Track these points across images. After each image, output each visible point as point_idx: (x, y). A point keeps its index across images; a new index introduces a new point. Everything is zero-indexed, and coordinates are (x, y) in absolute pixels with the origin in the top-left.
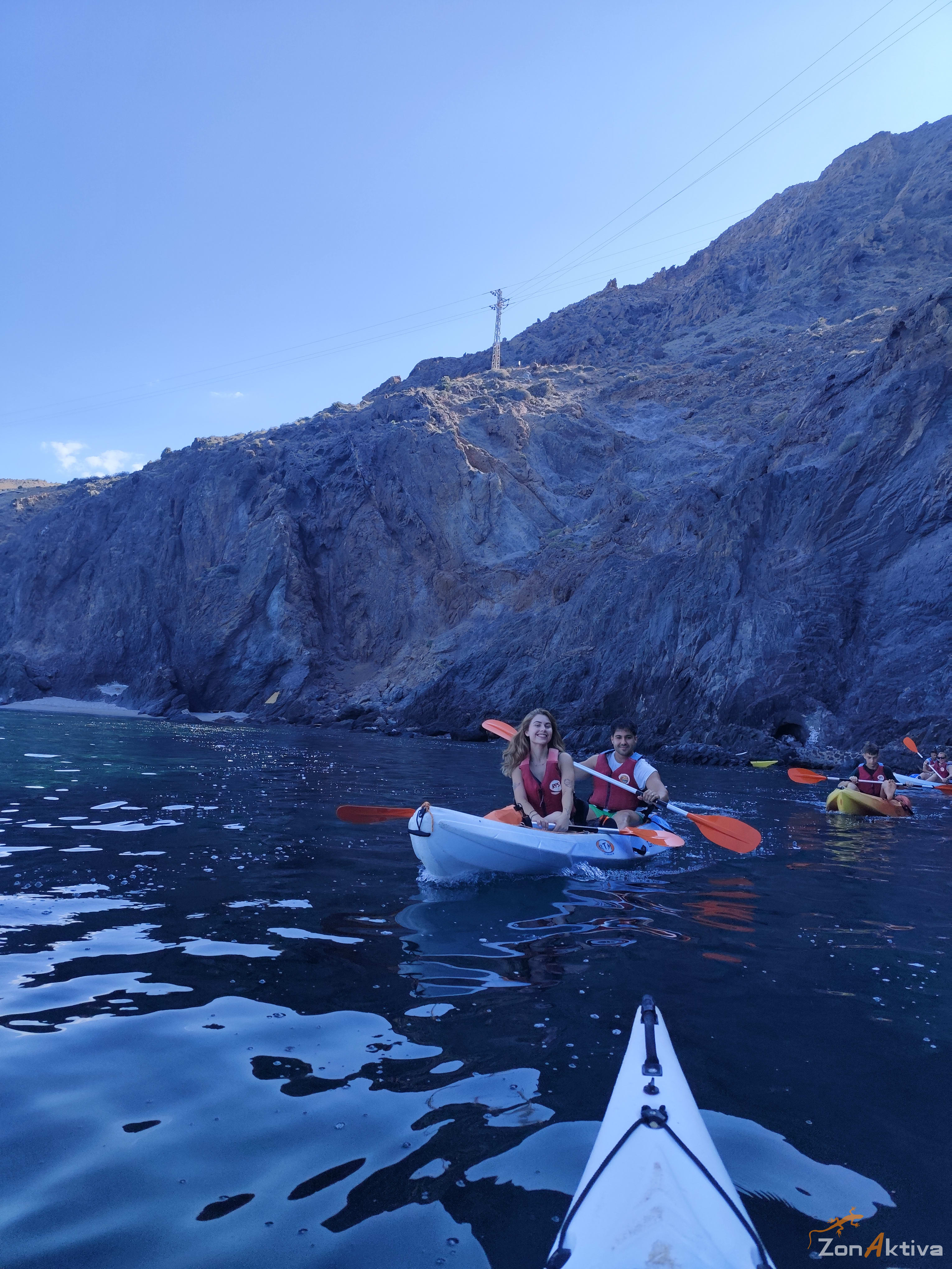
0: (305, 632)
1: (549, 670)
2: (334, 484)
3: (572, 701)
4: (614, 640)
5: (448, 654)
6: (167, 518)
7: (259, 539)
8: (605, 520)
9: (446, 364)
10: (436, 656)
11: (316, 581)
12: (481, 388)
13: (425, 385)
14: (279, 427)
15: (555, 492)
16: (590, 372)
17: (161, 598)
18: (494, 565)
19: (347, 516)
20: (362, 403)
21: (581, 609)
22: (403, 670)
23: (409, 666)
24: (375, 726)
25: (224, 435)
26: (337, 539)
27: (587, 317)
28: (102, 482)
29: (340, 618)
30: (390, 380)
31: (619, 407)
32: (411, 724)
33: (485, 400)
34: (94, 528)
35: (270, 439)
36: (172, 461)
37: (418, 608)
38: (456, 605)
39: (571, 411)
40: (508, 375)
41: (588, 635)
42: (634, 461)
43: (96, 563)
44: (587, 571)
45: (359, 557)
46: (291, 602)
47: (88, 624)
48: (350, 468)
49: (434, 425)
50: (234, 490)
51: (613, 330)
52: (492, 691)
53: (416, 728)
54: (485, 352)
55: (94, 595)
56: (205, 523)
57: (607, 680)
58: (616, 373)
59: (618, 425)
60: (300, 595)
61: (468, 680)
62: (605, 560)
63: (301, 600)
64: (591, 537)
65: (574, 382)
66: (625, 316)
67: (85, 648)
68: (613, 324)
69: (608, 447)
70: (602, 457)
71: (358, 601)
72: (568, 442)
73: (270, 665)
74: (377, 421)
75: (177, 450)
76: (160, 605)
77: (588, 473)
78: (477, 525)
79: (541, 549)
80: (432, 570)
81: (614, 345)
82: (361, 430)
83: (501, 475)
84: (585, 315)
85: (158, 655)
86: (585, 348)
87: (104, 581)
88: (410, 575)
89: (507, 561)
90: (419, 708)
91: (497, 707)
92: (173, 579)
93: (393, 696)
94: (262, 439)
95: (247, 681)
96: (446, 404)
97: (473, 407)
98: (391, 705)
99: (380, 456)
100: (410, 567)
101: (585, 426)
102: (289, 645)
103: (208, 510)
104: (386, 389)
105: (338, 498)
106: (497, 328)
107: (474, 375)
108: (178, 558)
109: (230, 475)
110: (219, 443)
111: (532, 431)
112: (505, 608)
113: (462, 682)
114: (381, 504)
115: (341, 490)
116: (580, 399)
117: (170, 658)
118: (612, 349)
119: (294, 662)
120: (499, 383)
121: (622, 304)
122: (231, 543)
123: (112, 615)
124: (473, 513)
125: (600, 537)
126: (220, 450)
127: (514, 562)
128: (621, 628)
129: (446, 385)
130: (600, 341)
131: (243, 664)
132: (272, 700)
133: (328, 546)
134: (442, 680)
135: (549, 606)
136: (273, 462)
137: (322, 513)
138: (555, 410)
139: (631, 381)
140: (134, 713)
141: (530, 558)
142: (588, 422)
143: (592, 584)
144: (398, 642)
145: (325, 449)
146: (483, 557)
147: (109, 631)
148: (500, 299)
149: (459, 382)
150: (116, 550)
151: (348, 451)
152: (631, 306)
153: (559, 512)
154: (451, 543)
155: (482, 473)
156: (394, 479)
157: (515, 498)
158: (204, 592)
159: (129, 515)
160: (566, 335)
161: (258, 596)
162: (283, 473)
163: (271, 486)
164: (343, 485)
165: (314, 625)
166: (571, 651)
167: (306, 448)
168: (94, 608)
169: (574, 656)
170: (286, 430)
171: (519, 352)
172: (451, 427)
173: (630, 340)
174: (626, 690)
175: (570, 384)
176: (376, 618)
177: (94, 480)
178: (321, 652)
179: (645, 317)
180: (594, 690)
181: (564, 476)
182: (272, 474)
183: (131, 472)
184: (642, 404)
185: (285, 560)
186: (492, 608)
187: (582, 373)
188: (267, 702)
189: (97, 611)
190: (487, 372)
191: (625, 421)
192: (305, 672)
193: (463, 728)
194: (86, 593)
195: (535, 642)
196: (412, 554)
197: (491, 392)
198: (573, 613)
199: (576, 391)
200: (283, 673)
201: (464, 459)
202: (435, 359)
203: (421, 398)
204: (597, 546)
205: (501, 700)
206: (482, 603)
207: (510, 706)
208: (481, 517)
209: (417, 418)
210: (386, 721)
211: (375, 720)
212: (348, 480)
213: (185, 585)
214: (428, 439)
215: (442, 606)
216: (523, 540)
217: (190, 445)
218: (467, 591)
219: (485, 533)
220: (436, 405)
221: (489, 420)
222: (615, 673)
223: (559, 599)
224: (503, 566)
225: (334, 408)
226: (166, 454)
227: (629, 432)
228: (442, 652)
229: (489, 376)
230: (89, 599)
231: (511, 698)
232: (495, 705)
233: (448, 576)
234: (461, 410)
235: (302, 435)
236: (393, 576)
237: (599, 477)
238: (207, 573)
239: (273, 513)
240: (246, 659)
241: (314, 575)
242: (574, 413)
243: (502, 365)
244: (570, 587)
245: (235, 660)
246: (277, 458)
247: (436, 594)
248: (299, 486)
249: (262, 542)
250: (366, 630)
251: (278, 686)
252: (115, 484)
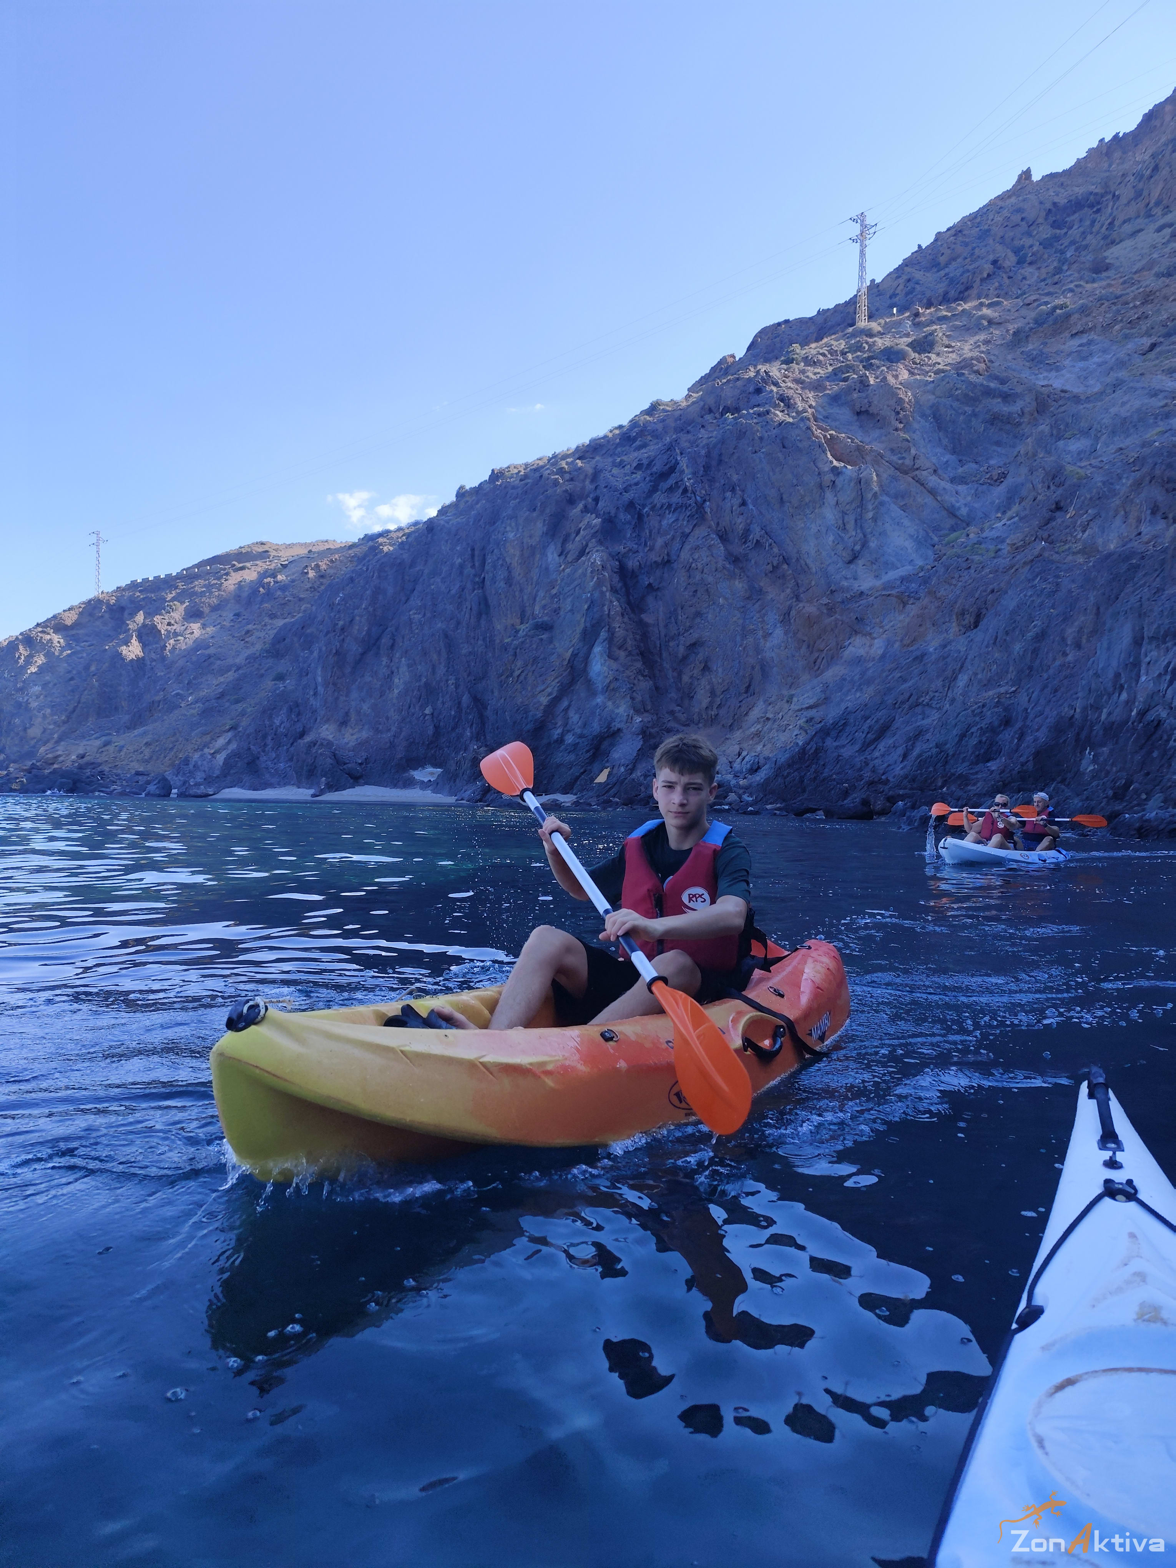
0: (634, 694)
1: (954, 722)
2: (659, 505)
3: (988, 761)
4: (1045, 676)
5: (815, 710)
6: (468, 570)
7: (572, 586)
8: (1027, 512)
9: (794, 327)
10: (799, 713)
11: (643, 631)
12: (844, 353)
13: (767, 360)
14: (588, 442)
15: (953, 480)
16: (997, 308)
17: (469, 666)
18: (871, 589)
19: (676, 545)
20: (688, 397)
21: (996, 637)
22: (758, 734)
23: (765, 729)
24: (727, 804)
25: (524, 461)
26: (666, 575)
27: (989, 230)
28: (394, 535)
29: (675, 674)
30: (723, 361)
31: (1041, 351)
32: (771, 800)
33: (849, 368)
34: (390, 590)
35: (579, 458)
36: (467, 501)
37: (773, 654)
38: (822, 647)
39: (972, 365)
40: (880, 329)
41: (1007, 672)
42: (1067, 425)
43: (396, 630)
44: (1002, 585)
45: (694, 596)
46: (616, 659)
47: (395, 701)
48: (677, 483)
49: (783, 411)
50: (539, 527)
51: (1027, 241)
52: (877, 754)
53: (778, 805)
54: (847, 303)
55: (398, 668)
56: (510, 572)
57: (1038, 730)
58: (1036, 304)
59: (1041, 376)
60: (626, 649)
61: (843, 741)
62: (1029, 567)
63: (627, 656)
64: (1007, 537)
65: (973, 326)
66: (1046, 219)
67: (393, 729)
68: (1029, 234)
69: (1027, 410)
70: (1019, 424)
71: (696, 651)
72: (969, 409)
73: (596, 736)
74: (708, 417)
75: (473, 486)
76: (469, 675)
77: (999, 449)
78: (846, 538)
79: (935, 560)
80: (789, 603)
81: (1030, 264)
82: (688, 432)
83: (876, 466)
84: (986, 227)
85: (472, 733)
86: (989, 275)
87: (406, 652)
88: (759, 612)
89: (889, 582)
90: (780, 780)
91: (883, 774)
92: (480, 642)
93: (746, 767)
94: (569, 460)
95: (572, 757)
96: (797, 381)
97: (834, 381)
98: (745, 778)
99: (714, 463)
100: (759, 603)
101: (992, 385)
102: (617, 711)
103: (513, 555)
104: (716, 374)
105: (665, 522)
106: (862, 267)
107: (833, 337)
108: (484, 616)
109: (534, 510)
110: (519, 472)
111: (917, 402)
112: (889, 643)
113: (835, 744)
114: (718, 524)
115: (667, 512)
116: (983, 348)
117: (484, 735)
118: (1028, 270)
119: (624, 731)
120: (867, 343)
121: (1041, 203)
122: (541, 594)
123: (419, 690)
124: (840, 522)
125: (1020, 536)
126: (521, 480)
127: (898, 583)
128: (1054, 659)
129: (795, 356)
130: (1010, 260)
131: (566, 737)
132: (602, 778)
133: (656, 585)
134: (808, 744)
135: (951, 636)
136: (583, 488)
137: (646, 544)
138: (948, 368)
139: (1058, 311)
140: (452, 800)
141: (921, 575)
142: (996, 378)
143: (1010, 602)
144: (749, 699)
145: (645, 462)
146: (855, 579)
147: (417, 708)
148: (864, 227)
149: (813, 349)
150: (415, 614)
151: (673, 461)
152: (1055, 204)
153: (959, 508)
154: (811, 565)
155: (849, 467)
156: (733, 490)
157: (897, 496)
158: (515, 655)
159: (426, 571)
160: (959, 260)
161: (577, 654)
162: (596, 500)
163: (583, 517)
164: (670, 506)
165: (645, 685)
166: (985, 694)
167: (622, 465)
168: (399, 683)
169: (988, 701)
170: (596, 444)
171: (894, 295)
172: (804, 411)
173: (1055, 253)
174: (1065, 741)
175: (968, 329)
176: (720, 670)
177: (385, 533)
178: (655, 717)
179: (1077, 215)
180: (1018, 746)
181: (964, 458)
182: (583, 502)
183: (425, 519)
184: (1076, 342)
185: (606, 608)
186: (871, 646)
187: (985, 311)
188: (597, 781)
189: (402, 687)
190: (850, 329)
191: (1051, 370)
192: (638, 743)
193: (840, 803)
194: (388, 666)
195: (933, 686)
196: (762, 584)
197: (857, 357)
198: (985, 643)
199: (977, 338)
200: (612, 745)
201: (824, 451)
202: (779, 324)
203: (763, 379)
204: (1017, 549)
205: (889, 765)
206: (858, 640)
207: (902, 773)
208: (851, 525)
209: (758, 405)
210: (740, 797)
211: (726, 797)
212: (676, 498)
213: (494, 649)
214: (775, 431)
215: (804, 649)
216: (910, 551)
217: (487, 478)
218: (836, 624)
219: (858, 548)
220: (783, 385)
221: (855, 395)
222: (1048, 721)
223: (964, 626)
224: (884, 589)
225: (653, 408)
226: (461, 494)
227: (1058, 384)
228: (807, 708)
229: (853, 335)
230: (392, 673)
231: (902, 761)
232: (881, 772)
233: (811, 609)
234: (817, 386)
235: (616, 448)
236: (739, 615)
237: (1015, 453)
238: (517, 631)
239: (587, 551)
240: (568, 731)
241: (641, 624)
242: (975, 368)
243: (871, 317)
244: (979, 609)
245: (556, 733)
246: (587, 482)
247: (795, 634)
248: (616, 513)
249: (577, 589)
250: (708, 687)
251: (607, 761)
252: (408, 535)
